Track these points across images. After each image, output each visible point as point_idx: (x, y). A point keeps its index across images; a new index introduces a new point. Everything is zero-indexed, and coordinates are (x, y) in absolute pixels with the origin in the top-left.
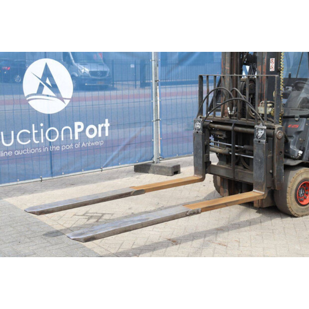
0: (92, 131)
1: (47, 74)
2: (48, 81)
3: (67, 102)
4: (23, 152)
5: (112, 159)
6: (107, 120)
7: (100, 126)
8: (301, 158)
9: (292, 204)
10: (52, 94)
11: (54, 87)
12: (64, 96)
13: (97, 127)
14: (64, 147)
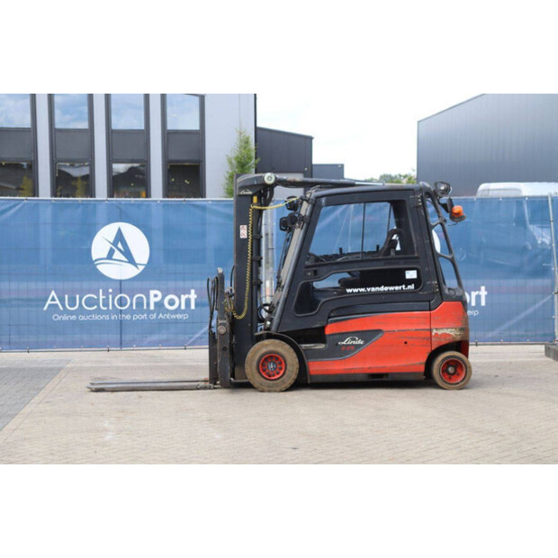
0: (171, 302)
1: (120, 237)
2: (120, 246)
3: (141, 268)
4: (88, 317)
5: (199, 338)
6: (193, 291)
7: (184, 298)
8: (268, 329)
9: (253, 376)
10: (124, 258)
11: (127, 253)
12: (137, 261)
13: (180, 298)
14: (136, 317)
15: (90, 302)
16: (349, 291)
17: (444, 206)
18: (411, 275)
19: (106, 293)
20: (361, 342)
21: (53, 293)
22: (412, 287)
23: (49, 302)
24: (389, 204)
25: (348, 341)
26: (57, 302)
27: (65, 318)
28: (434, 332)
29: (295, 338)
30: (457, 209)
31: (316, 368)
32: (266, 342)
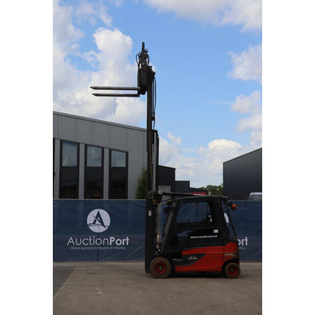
0: (119, 242)
1: (98, 215)
2: (98, 218)
3: (107, 228)
4: (85, 248)
5: (130, 257)
6: (127, 238)
7: (124, 240)
8: (159, 252)
9: (153, 271)
10: (100, 224)
11: (101, 222)
12: (105, 225)
13: (122, 240)
14: (104, 248)
15: (86, 242)
16: (191, 237)
17: (229, 204)
18: (216, 231)
19: (92, 238)
20: (196, 258)
21: (71, 238)
22: (216, 236)
23: (69, 242)
24: (207, 203)
25: (191, 258)
26: (73, 242)
27: (76, 248)
28: (225, 255)
29: (170, 256)
30: (234, 205)
31: (178, 269)
32: (158, 258)
